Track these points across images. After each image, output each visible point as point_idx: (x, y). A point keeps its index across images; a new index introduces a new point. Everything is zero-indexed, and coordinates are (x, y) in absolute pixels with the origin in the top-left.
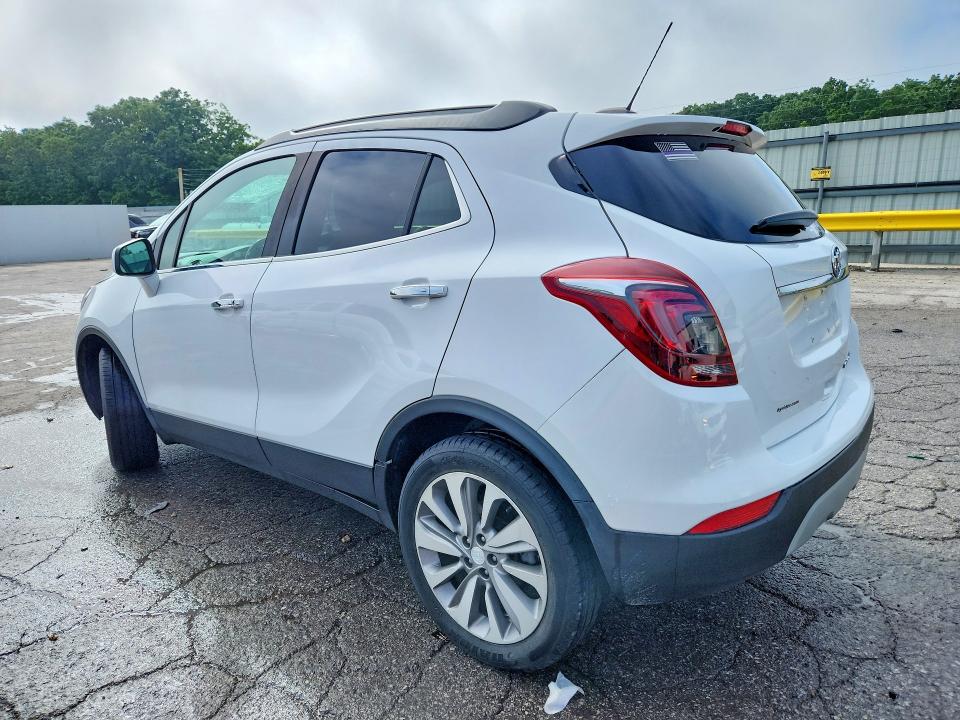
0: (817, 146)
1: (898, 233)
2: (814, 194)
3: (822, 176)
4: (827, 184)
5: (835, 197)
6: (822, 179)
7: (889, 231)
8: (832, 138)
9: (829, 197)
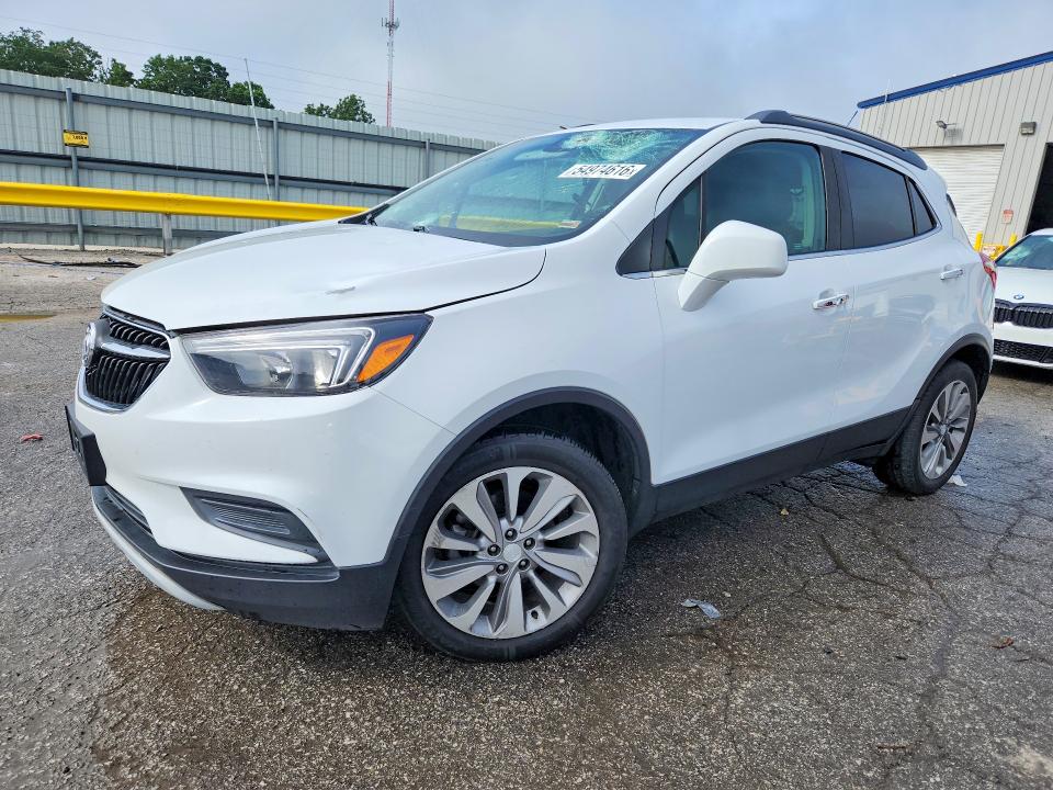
0: (56, 103)
1: (187, 217)
2: (66, 162)
3: (77, 141)
4: (83, 153)
5: (90, 169)
6: (75, 146)
7: (177, 214)
8: (76, 97)
9: (83, 168)
